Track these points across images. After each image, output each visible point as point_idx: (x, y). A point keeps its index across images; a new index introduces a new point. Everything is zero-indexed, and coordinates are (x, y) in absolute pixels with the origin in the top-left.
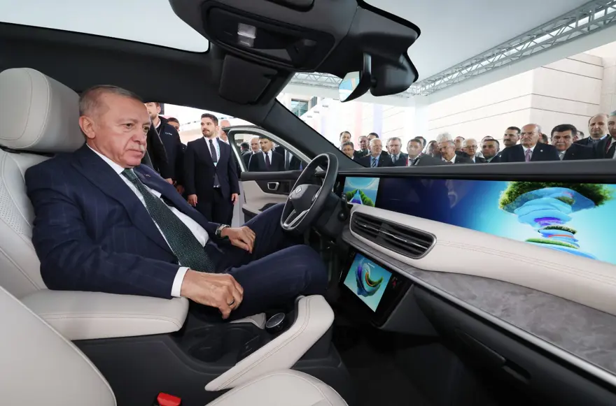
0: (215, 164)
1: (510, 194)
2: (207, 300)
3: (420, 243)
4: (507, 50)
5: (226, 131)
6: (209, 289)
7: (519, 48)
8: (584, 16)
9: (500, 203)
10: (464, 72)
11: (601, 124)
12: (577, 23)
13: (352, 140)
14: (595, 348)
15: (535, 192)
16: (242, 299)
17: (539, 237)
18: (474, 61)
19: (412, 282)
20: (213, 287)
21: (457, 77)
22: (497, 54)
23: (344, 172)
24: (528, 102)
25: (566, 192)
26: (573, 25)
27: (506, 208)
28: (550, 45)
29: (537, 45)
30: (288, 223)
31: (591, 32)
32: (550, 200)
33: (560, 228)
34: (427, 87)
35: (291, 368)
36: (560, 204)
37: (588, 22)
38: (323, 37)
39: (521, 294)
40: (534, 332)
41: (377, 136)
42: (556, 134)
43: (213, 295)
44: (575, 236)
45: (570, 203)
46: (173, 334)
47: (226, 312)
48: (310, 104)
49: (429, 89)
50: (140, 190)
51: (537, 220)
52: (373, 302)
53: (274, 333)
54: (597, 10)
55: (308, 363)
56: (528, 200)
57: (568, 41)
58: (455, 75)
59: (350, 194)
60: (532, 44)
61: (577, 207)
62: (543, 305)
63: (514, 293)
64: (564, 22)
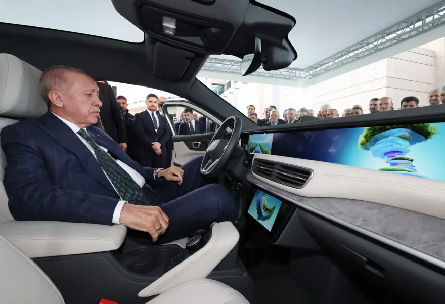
0: (156, 130)
1: (366, 136)
2: (140, 226)
3: (301, 177)
4: (367, 45)
5: (161, 105)
6: (141, 217)
7: (375, 43)
8: (419, 20)
9: (359, 144)
10: (337, 61)
11: (437, 96)
12: (414, 26)
13: (256, 111)
14: (429, 242)
15: (383, 133)
16: (168, 225)
17: (388, 166)
18: (344, 53)
19: (297, 206)
20: (144, 216)
21: (332, 65)
22: (360, 48)
23: (246, 131)
24: (384, 83)
25: (404, 132)
26: (412, 27)
27: (363, 147)
28: (396, 41)
29: (388, 41)
30: (206, 169)
31: (424, 31)
32: (394, 138)
33: (402, 159)
34: (311, 72)
35: (207, 277)
36: (401, 141)
37: (421, 24)
38: (226, 26)
39: (376, 209)
40: (385, 234)
41: (275, 108)
42: (404, 103)
43: (145, 223)
44: (413, 163)
45: (408, 139)
46: (113, 252)
47: (155, 236)
48: (225, 87)
49: (312, 73)
50: (91, 145)
51: (386, 154)
52: (268, 225)
53: (192, 250)
54: (428, 17)
55: (220, 273)
56: (379, 140)
57: (409, 38)
58: (330, 64)
59: (253, 147)
60: (384, 40)
61: (413, 141)
62: (392, 215)
63: (370, 209)
64: (405, 25)
